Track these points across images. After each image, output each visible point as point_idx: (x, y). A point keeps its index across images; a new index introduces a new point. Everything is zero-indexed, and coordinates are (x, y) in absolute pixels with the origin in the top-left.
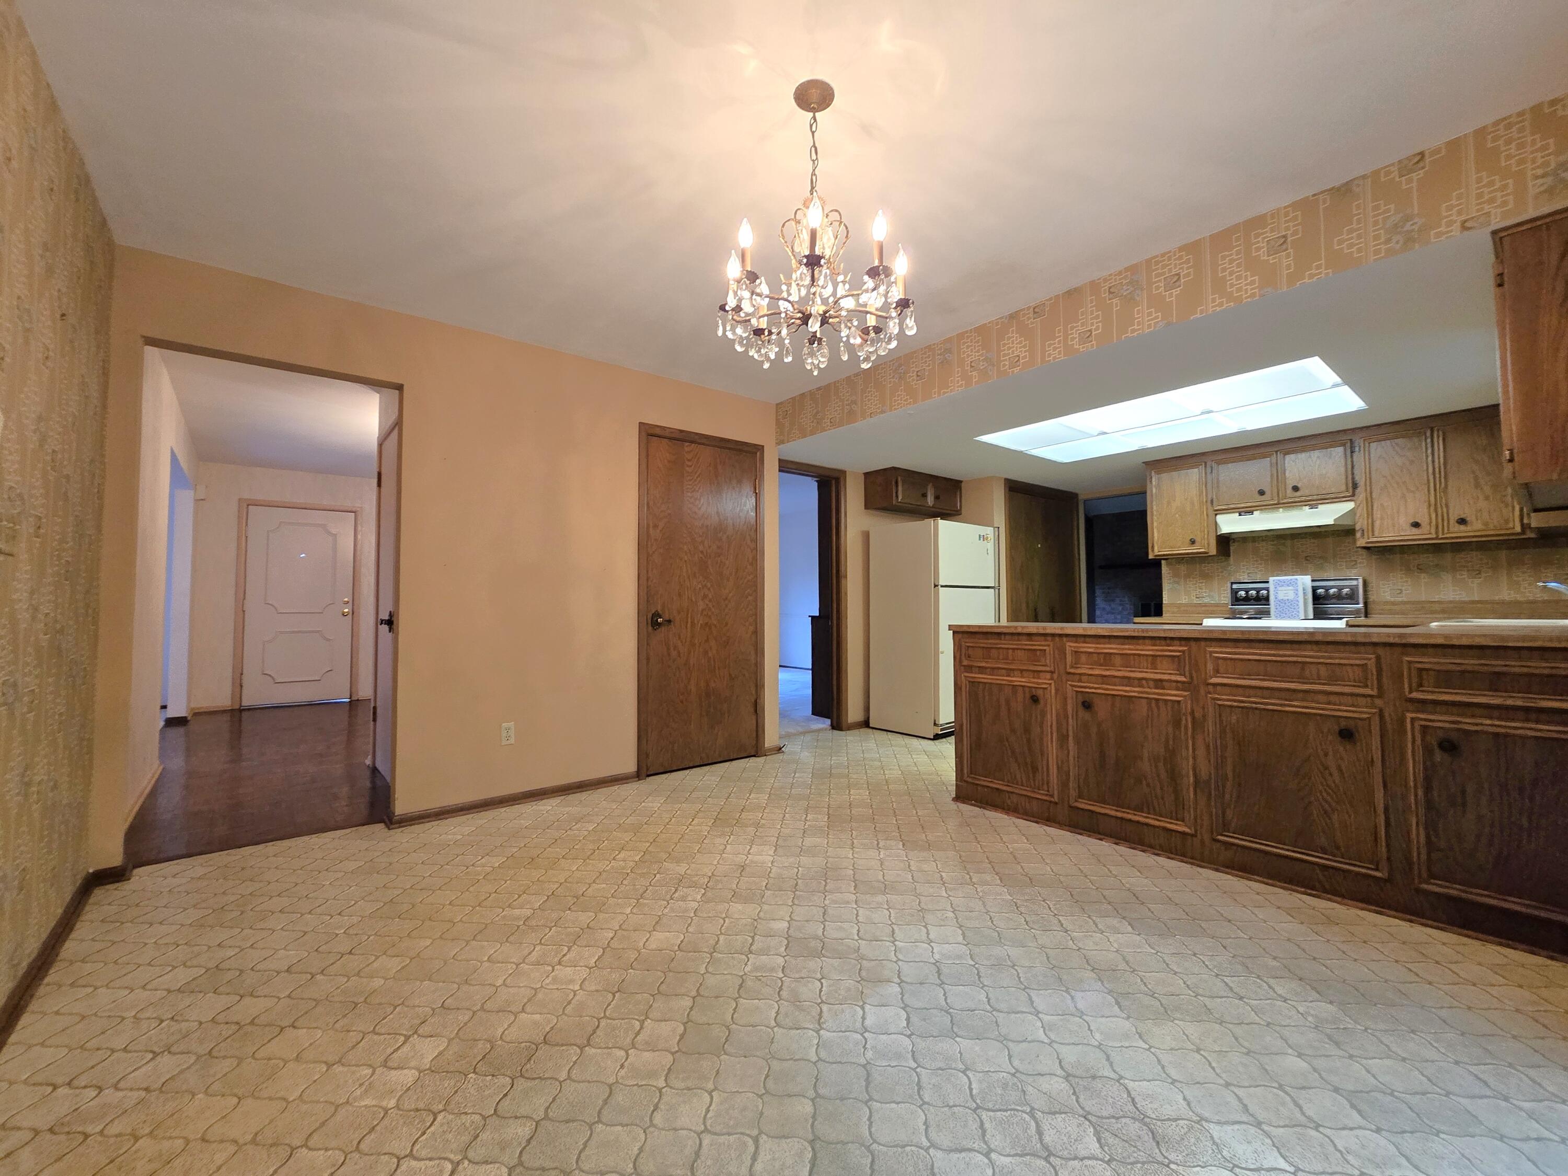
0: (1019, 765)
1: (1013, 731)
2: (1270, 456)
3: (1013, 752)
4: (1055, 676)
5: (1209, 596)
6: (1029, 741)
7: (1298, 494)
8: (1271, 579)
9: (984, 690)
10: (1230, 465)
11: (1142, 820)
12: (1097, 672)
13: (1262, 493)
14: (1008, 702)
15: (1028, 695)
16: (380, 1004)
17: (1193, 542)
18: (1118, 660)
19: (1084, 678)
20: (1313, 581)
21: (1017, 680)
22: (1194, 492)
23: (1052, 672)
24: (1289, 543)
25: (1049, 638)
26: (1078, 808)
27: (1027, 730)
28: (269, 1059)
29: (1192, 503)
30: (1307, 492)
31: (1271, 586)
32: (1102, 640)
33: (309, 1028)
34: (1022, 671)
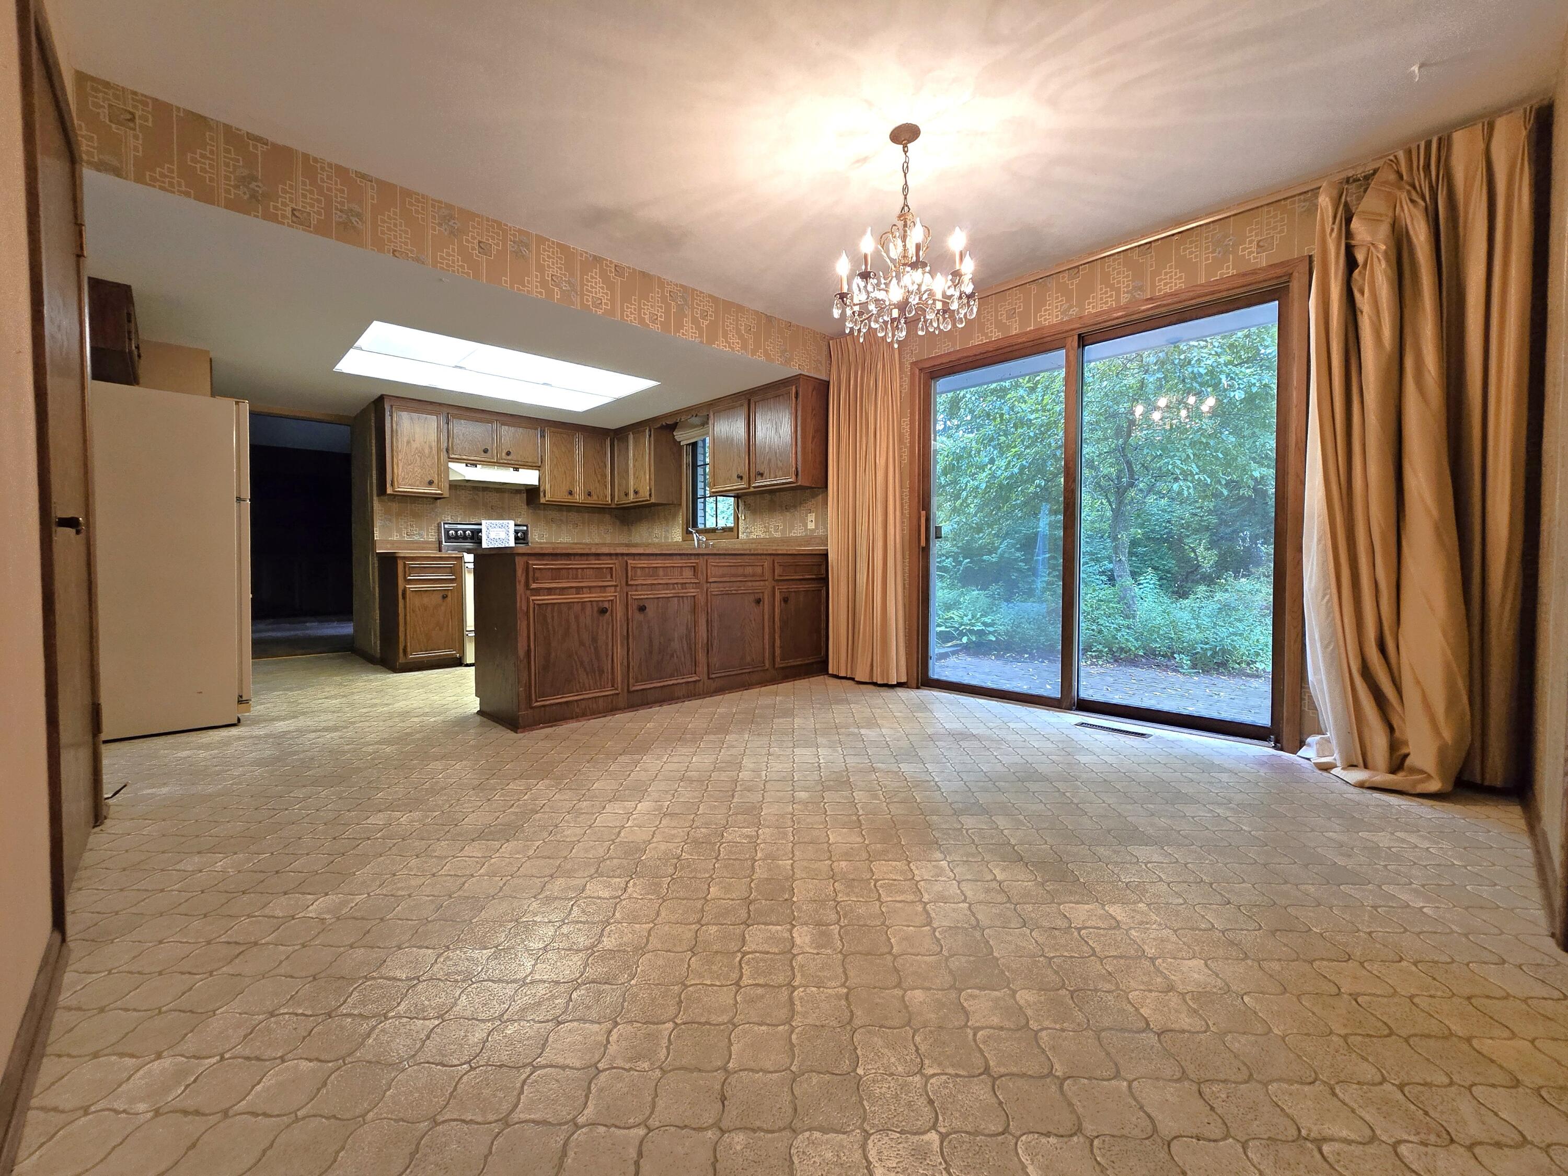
0: (587, 674)
1: (582, 644)
2: (492, 422)
3: (582, 663)
4: (618, 589)
5: (419, 534)
6: (596, 649)
7: (509, 457)
8: (484, 522)
9: (553, 611)
10: (462, 421)
11: (675, 682)
12: (649, 582)
13: (486, 451)
14: (577, 617)
15: (596, 609)
16: (1056, 973)
17: (431, 483)
18: (661, 572)
19: (639, 588)
20: (516, 525)
21: (586, 596)
22: (433, 436)
23: (616, 586)
24: (480, 493)
25: (614, 557)
26: (637, 691)
27: (594, 640)
28: (1195, 1011)
29: (431, 448)
30: (515, 458)
31: (484, 527)
32: (651, 557)
33: (1137, 1009)
34: (590, 587)
